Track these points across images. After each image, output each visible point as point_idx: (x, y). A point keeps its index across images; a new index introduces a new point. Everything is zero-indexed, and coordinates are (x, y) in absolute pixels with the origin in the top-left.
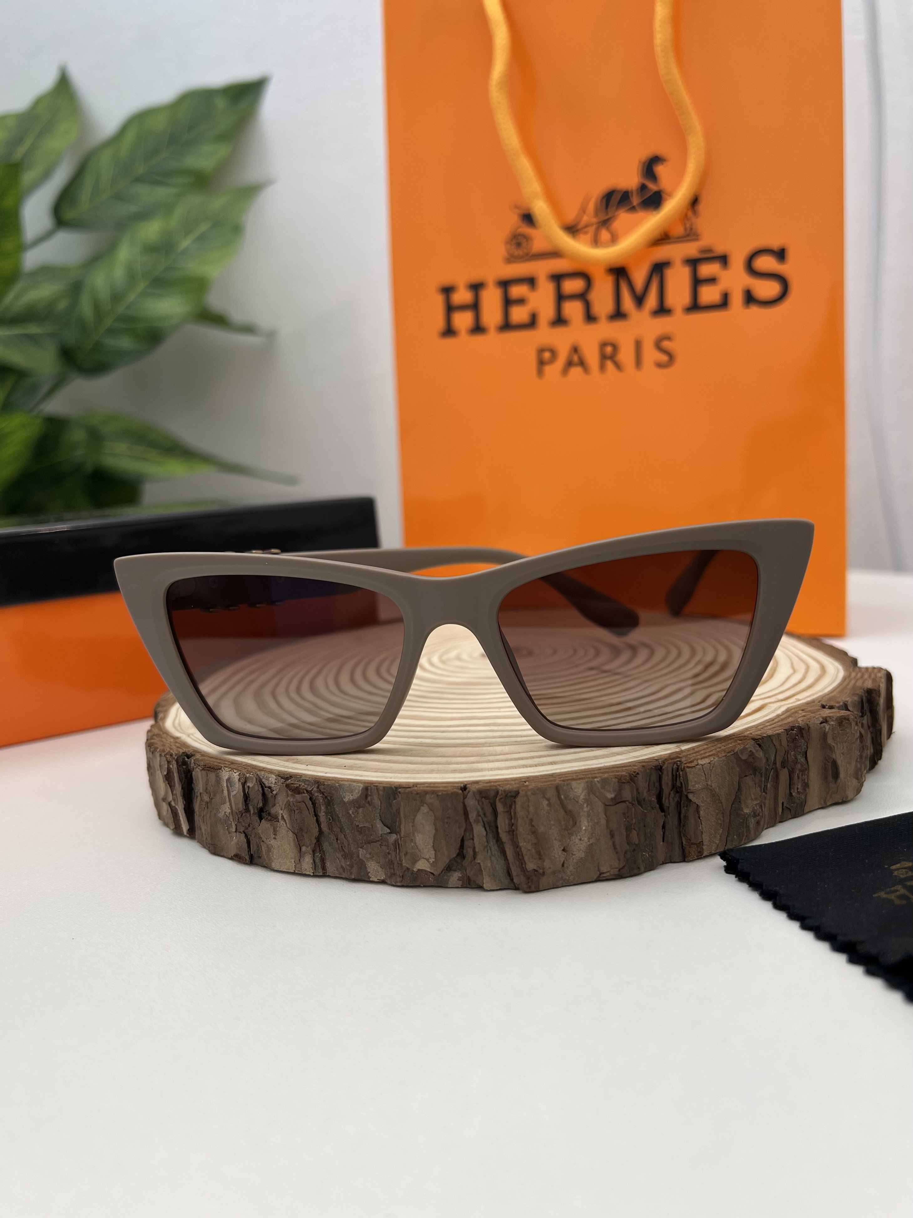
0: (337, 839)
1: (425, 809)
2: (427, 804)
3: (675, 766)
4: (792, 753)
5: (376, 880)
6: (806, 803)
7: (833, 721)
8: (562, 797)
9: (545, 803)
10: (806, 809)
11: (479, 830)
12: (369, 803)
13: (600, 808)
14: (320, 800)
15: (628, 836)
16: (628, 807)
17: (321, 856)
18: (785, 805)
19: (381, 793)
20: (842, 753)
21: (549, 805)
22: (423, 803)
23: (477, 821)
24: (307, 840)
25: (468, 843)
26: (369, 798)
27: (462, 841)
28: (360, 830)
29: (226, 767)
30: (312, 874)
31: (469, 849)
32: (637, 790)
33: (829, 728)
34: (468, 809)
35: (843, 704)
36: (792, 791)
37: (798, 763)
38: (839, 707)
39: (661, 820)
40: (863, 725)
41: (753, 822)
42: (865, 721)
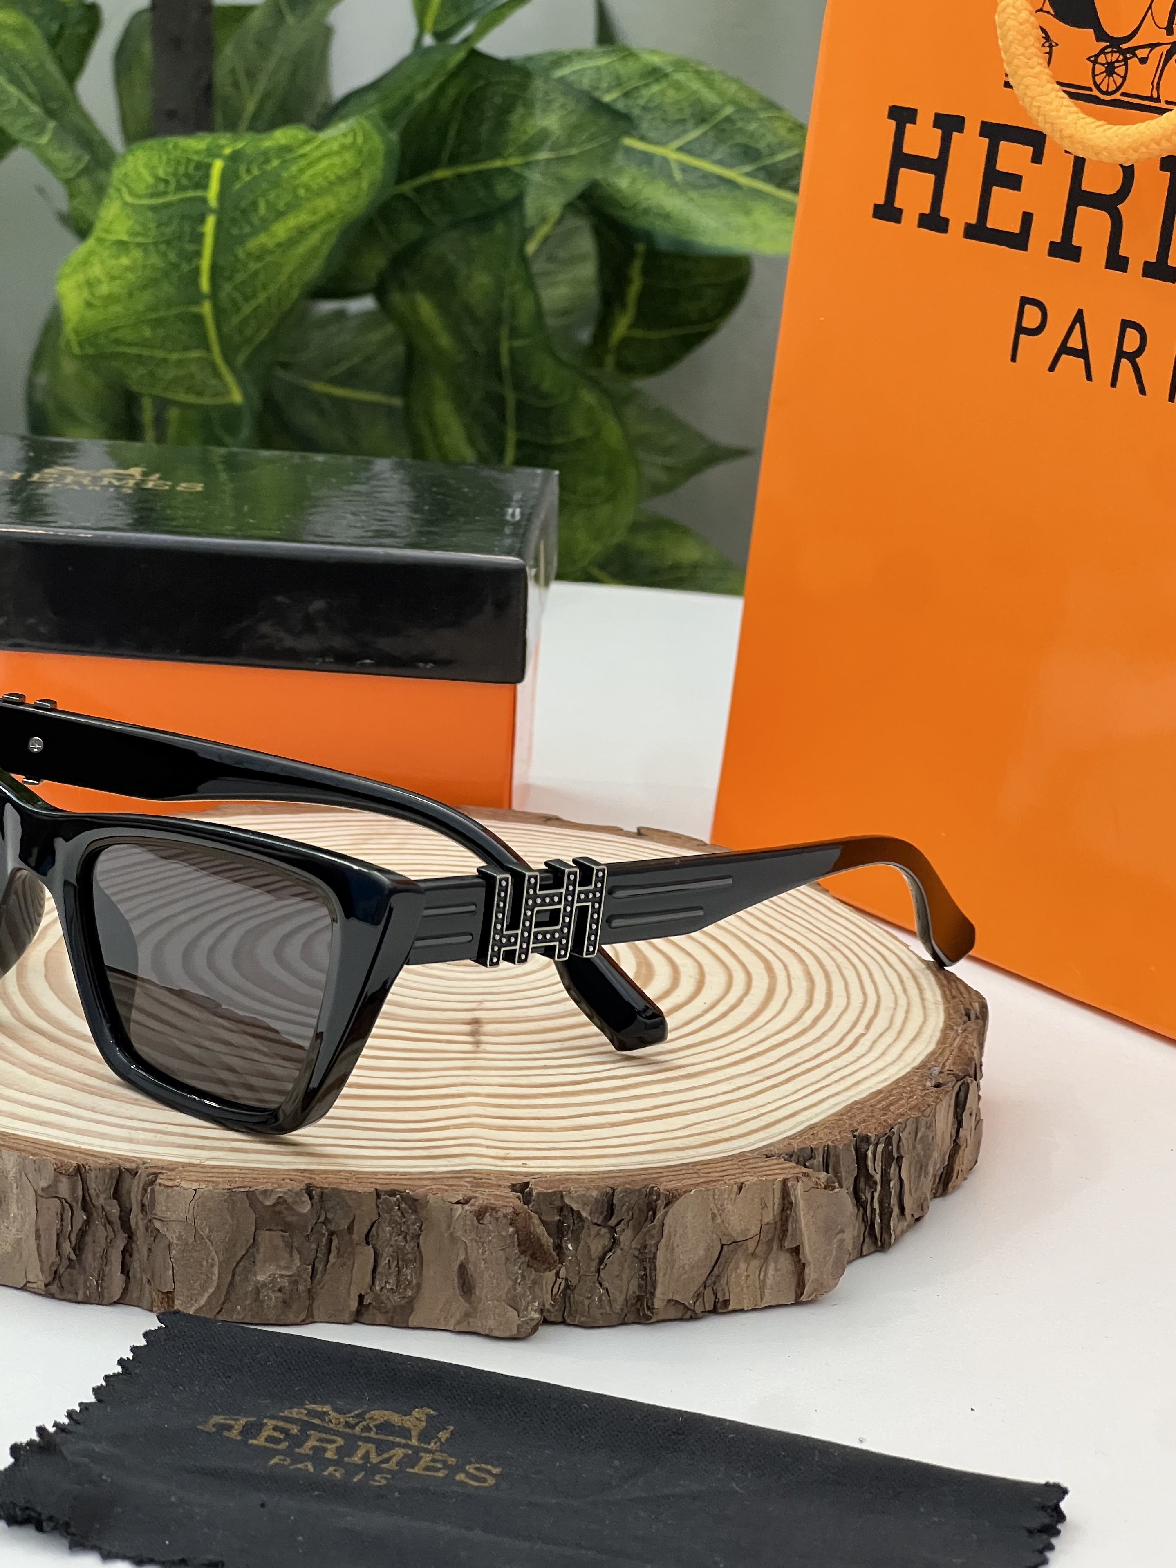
3: (152, 1178)
4: (387, 1229)
6: (412, 1311)
7: (474, 1205)
10: (412, 1321)
13: (31, 1197)
15: (59, 1246)
16: (63, 1208)
18: (367, 1301)
20: (483, 1260)
32: (85, 1189)
33: (460, 1215)
35: (555, 1192)
36: (377, 1283)
37: (391, 1246)
38: (538, 1194)
39: (121, 1244)
40: (615, 1242)
41: (273, 1298)
42: (625, 1237)
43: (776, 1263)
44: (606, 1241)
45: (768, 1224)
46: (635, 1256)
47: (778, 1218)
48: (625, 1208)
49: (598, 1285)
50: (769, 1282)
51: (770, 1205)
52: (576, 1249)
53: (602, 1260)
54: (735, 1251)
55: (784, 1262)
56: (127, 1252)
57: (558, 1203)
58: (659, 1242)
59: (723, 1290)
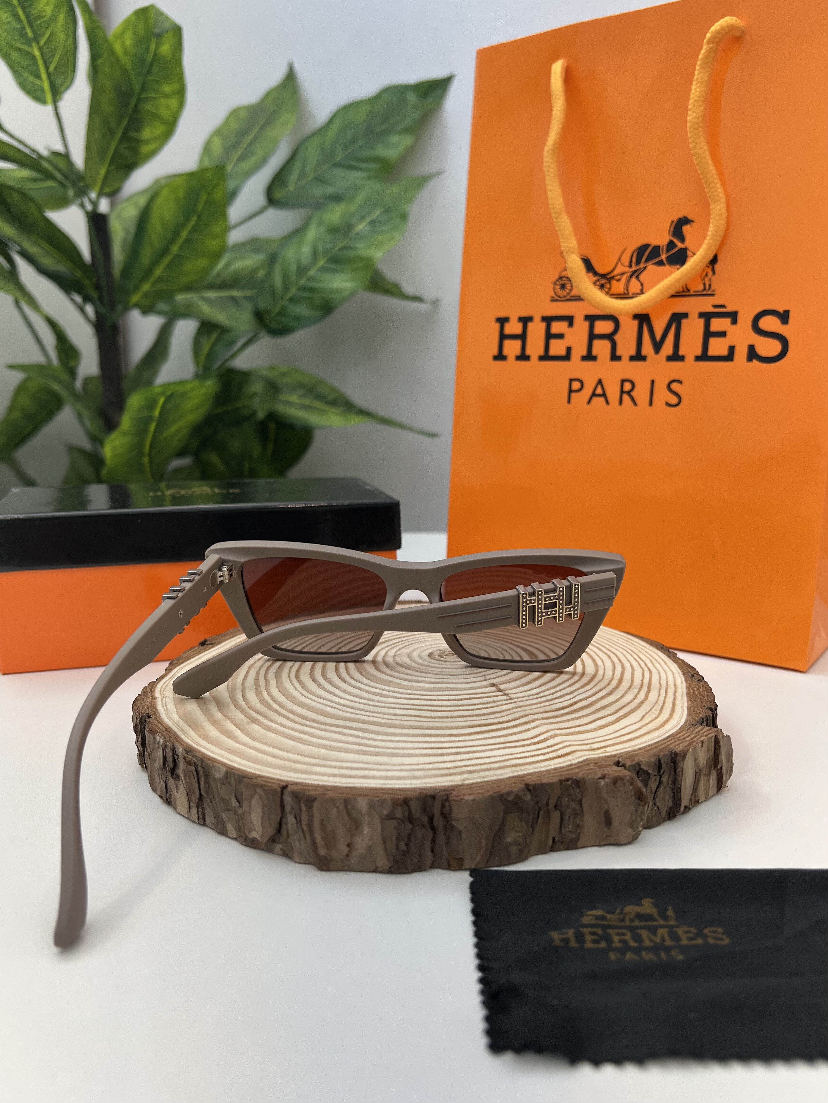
0: (211, 802)
1: (257, 797)
2: (258, 793)
3: (445, 798)
4: (566, 799)
5: (231, 836)
6: (579, 839)
7: (609, 778)
8: (350, 807)
9: (335, 810)
10: (579, 844)
11: (291, 819)
12: (228, 782)
13: (377, 820)
14: (201, 773)
15: (397, 845)
16: (399, 823)
17: (203, 811)
18: (556, 839)
19: (236, 777)
20: (616, 806)
21: (338, 812)
22: (255, 792)
23: (291, 813)
24: (193, 798)
25: (284, 826)
26: (228, 780)
27: (280, 824)
28: (224, 801)
29: (160, 733)
30: (197, 822)
31: (284, 831)
32: (410, 811)
33: (604, 785)
34: (285, 802)
35: (636, 763)
36: (563, 829)
37: (570, 808)
38: (630, 766)
39: (430, 836)
40: (660, 782)
41: (514, 850)
42: (665, 779)
43: (712, 776)
44: (657, 783)
45: (709, 758)
46: (670, 788)
47: (713, 756)
48: (665, 764)
49: (654, 806)
50: (711, 786)
51: (710, 749)
52: (646, 790)
53: (656, 792)
54: (700, 775)
55: (714, 774)
56: (433, 841)
57: (637, 769)
58: (682, 778)
59: (698, 794)
